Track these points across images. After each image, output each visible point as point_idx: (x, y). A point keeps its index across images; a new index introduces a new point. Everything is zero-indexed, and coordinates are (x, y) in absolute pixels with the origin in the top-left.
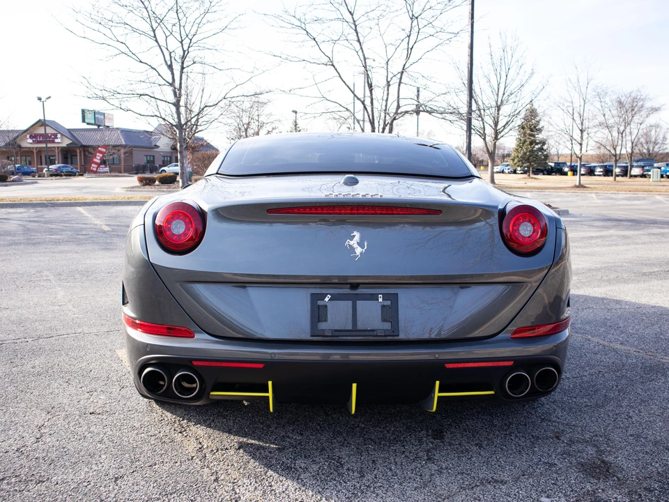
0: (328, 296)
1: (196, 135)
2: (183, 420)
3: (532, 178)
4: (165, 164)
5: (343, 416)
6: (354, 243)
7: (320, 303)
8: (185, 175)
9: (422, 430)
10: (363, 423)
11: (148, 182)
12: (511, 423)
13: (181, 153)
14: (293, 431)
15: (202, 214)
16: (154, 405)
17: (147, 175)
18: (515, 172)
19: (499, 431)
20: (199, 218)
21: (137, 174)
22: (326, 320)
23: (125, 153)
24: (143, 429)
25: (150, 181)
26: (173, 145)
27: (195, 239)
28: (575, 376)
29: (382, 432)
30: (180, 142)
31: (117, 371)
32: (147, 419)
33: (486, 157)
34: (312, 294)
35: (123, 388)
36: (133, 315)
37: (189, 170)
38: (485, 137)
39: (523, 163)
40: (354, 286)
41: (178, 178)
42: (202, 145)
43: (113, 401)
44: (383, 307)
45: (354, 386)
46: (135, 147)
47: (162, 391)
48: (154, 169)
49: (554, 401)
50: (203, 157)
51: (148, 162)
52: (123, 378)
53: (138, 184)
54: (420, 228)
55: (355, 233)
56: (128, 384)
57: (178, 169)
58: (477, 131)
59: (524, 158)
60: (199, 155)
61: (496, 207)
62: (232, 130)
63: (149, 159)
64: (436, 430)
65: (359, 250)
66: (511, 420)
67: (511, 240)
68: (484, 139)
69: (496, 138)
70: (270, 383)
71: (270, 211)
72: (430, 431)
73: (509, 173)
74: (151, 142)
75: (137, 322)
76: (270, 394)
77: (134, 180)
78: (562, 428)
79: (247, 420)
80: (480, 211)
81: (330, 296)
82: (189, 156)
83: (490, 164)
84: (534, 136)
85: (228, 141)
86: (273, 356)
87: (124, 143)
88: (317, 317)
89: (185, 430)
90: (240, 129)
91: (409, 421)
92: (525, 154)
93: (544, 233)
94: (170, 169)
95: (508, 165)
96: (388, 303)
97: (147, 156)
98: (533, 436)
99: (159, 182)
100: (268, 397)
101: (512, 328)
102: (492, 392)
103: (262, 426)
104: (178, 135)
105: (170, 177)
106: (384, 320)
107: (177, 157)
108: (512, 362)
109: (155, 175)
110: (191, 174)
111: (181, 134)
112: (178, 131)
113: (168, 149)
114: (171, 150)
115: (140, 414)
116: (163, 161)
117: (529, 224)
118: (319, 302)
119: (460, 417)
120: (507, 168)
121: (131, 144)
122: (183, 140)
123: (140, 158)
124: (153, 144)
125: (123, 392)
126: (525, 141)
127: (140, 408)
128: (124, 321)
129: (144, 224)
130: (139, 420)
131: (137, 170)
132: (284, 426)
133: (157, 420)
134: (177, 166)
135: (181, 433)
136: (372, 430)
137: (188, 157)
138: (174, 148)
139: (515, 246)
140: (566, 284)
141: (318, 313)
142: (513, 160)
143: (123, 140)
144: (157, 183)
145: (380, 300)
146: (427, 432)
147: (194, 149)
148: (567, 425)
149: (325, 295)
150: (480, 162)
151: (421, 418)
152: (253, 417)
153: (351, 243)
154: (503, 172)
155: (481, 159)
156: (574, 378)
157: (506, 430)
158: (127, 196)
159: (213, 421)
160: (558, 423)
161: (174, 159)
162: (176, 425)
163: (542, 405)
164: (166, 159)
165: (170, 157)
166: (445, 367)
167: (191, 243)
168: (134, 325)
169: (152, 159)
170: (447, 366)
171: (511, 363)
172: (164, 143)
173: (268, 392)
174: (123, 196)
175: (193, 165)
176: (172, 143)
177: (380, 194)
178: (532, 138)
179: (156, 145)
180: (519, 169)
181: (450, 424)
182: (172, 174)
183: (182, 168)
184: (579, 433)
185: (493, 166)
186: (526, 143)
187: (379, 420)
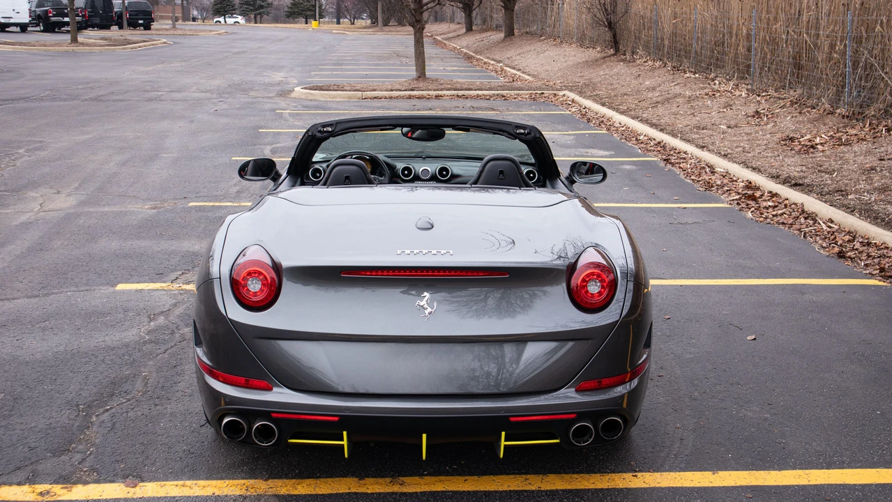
6: (424, 303)
45: (424, 436)
47: (241, 438)
55: (425, 294)
65: (428, 311)
70: (345, 433)
76: (345, 442)
100: (343, 445)
102: (557, 440)
108: (575, 415)
129: (220, 279)
153: (422, 303)
170: (513, 419)
173: (343, 440)
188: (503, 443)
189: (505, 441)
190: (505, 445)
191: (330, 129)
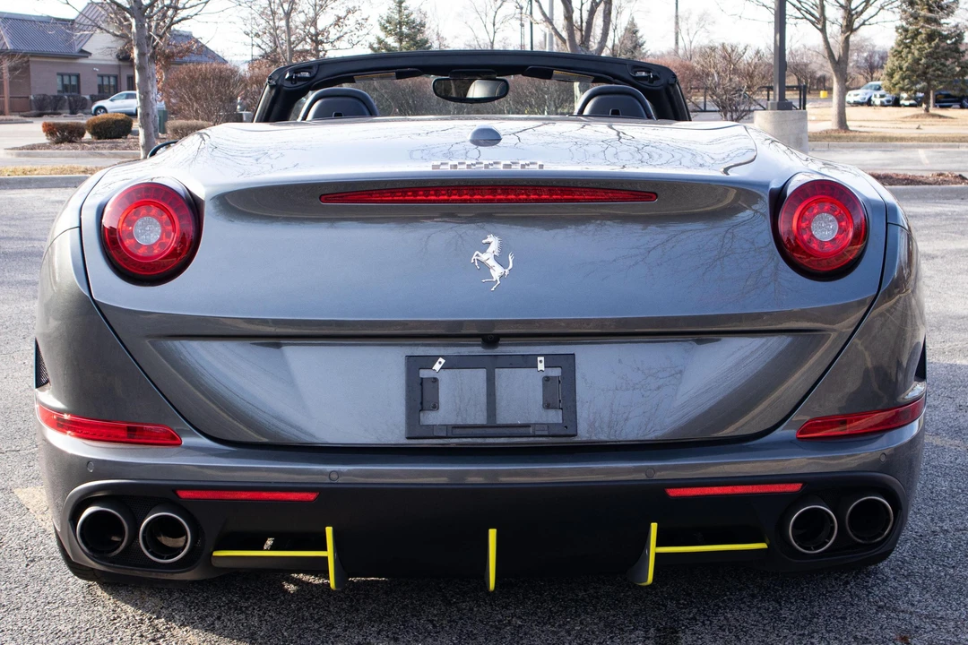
0: (441, 359)
1: (175, 27)
2: (157, 618)
3: (934, 116)
4: (104, 93)
5: (479, 606)
6: (488, 257)
7: (424, 374)
8: (151, 118)
9: (636, 629)
10: (519, 618)
11: (65, 136)
12: (815, 615)
13: (141, 69)
14: (379, 633)
15: (193, 205)
16: (99, 592)
17: (65, 119)
18: (896, 103)
19: (790, 629)
20: (188, 212)
21: (40, 116)
22: (435, 407)
23: (12, 70)
24: (77, 635)
25: (70, 133)
26: (122, 51)
27: (180, 254)
28: (962, 527)
29: (554, 633)
30: (139, 46)
31: (19, 529)
32: (84, 617)
33: (828, 70)
34: (409, 357)
35: (32, 561)
36: (59, 405)
37: (160, 105)
38: (824, 26)
39: (914, 83)
40: (491, 340)
41: (136, 125)
42: (189, 50)
43: (13, 586)
44: (547, 379)
45: (492, 533)
46: (34, 55)
47: (117, 552)
48: (78, 106)
49: (909, 575)
50: (192, 78)
51: (65, 88)
52: (33, 542)
53: (43, 139)
54: (637, 228)
55: (490, 239)
56: (43, 554)
57: (134, 104)
58: (807, 11)
59: (914, 71)
60: (181, 71)
61: (766, 185)
62: (256, 15)
63: (66, 81)
64: (665, 628)
65: (497, 272)
66: (816, 609)
67: (797, 248)
68: (823, 30)
69: (849, 28)
70: (329, 531)
71: (325, 198)
72: (652, 630)
73: (883, 105)
74: (71, 46)
75: (66, 417)
76: (329, 553)
77: (34, 131)
78: (916, 622)
79: (287, 616)
80: (732, 195)
81: (443, 361)
82: (157, 73)
83: (836, 87)
84: (936, 21)
85: (248, 40)
86: (334, 476)
87: (9, 46)
88: (419, 401)
89: (164, 636)
90: (274, 13)
91: (612, 612)
92: (917, 61)
93: (862, 234)
94: (117, 105)
95: (879, 88)
96: (556, 372)
97: (62, 75)
98: (855, 638)
99: (92, 134)
100: (326, 558)
101: (801, 417)
102: (763, 546)
103: (316, 626)
104: (134, 29)
105: (116, 122)
106: (548, 406)
107: (131, 79)
108: (801, 485)
109: (82, 119)
110: (164, 116)
111: (140, 27)
112: (133, 21)
113: (111, 60)
114: (116, 62)
115: (71, 609)
116: (101, 87)
117: (831, 218)
118: (421, 371)
119: (715, 605)
120: (878, 93)
121: (24, 48)
122: (144, 40)
123: (46, 82)
124: (77, 49)
125: (34, 569)
126: (917, 33)
127: (69, 597)
128: (39, 418)
129: (80, 227)
130: (68, 620)
131: (40, 107)
132: (360, 626)
133: (104, 618)
134: (133, 96)
135: (154, 640)
136: (536, 629)
137: (157, 76)
138: (125, 58)
139: (805, 261)
140: (909, 335)
141: (421, 395)
142: (891, 75)
143: (6, 40)
144: (87, 136)
145: (541, 366)
146: (646, 632)
147: (169, 60)
148: (927, 617)
149: (435, 358)
150: (819, 79)
151: (636, 607)
152: (298, 610)
153: (483, 257)
154: (869, 103)
155: (819, 74)
156: (958, 530)
157: (803, 628)
158: (21, 167)
159: (219, 618)
160: (911, 613)
161: (124, 82)
162: (144, 627)
163: (884, 581)
164: (106, 82)
165: (116, 77)
166: (666, 495)
167: (174, 261)
168: (62, 426)
169: (74, 83)
170: (673, 493)
171: (797, 487)
172: (101, 47)
173: (325, 549)
174: (11, 168)
175: (169, 96)
176: (119, 45)
177: (540, 163)
178: (934, 27)
179: (82, 51)
180: (904, 95)
181: (694, 618)
182: (121, 117)
183: (145, 101)
184: (948, 632)
185: (845, 90)
186: (919, 38)
187: (551, 612)
188: (653, 550)
189: (658, 545)
190: (658, 555)
191: (307, 74)
